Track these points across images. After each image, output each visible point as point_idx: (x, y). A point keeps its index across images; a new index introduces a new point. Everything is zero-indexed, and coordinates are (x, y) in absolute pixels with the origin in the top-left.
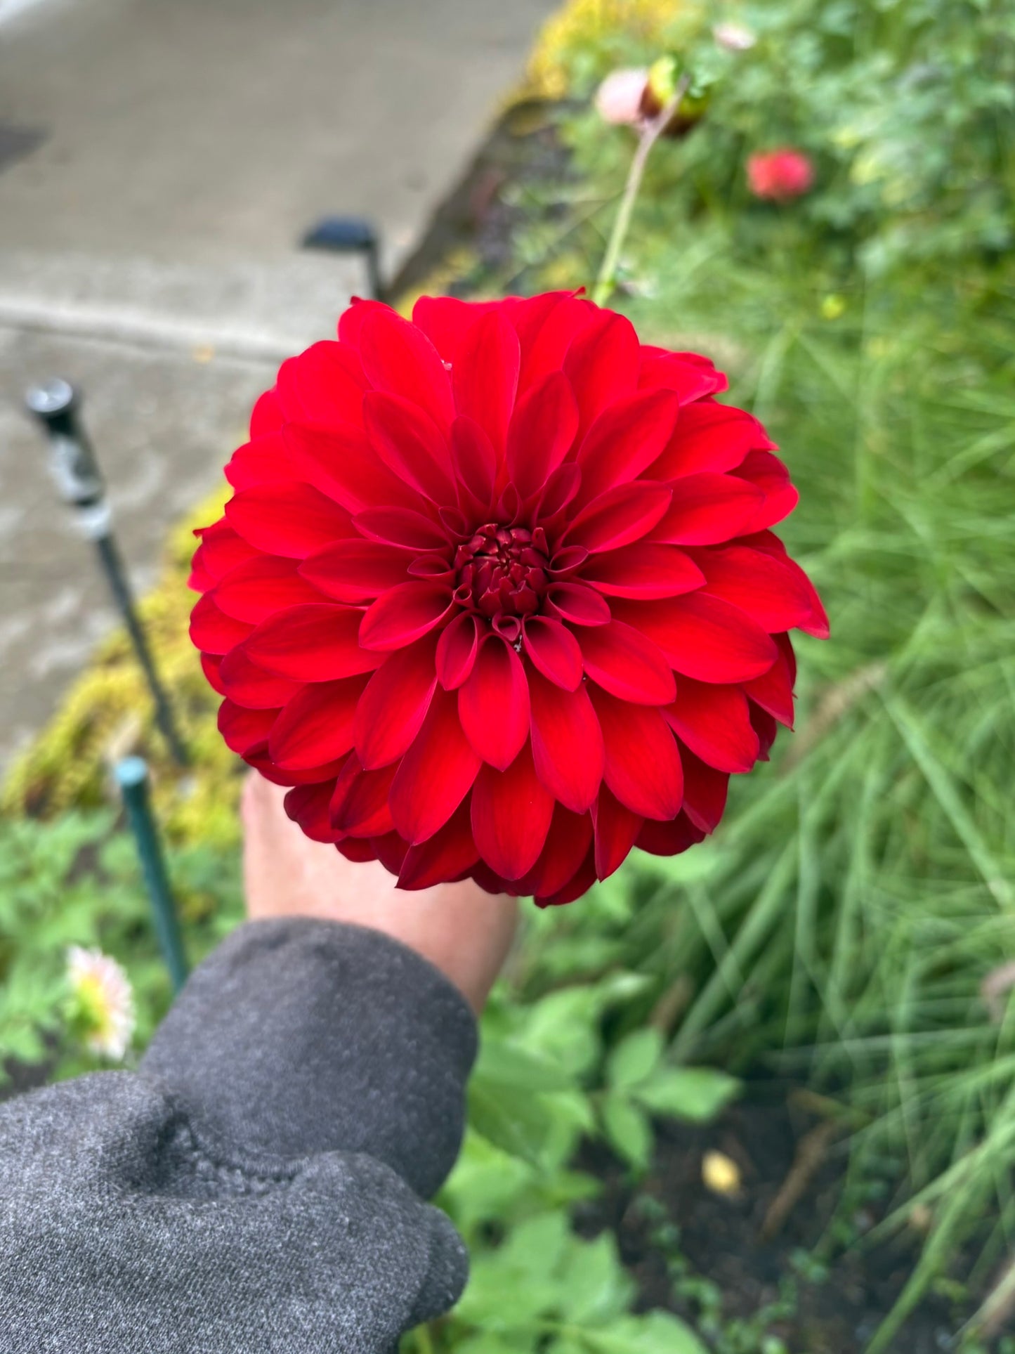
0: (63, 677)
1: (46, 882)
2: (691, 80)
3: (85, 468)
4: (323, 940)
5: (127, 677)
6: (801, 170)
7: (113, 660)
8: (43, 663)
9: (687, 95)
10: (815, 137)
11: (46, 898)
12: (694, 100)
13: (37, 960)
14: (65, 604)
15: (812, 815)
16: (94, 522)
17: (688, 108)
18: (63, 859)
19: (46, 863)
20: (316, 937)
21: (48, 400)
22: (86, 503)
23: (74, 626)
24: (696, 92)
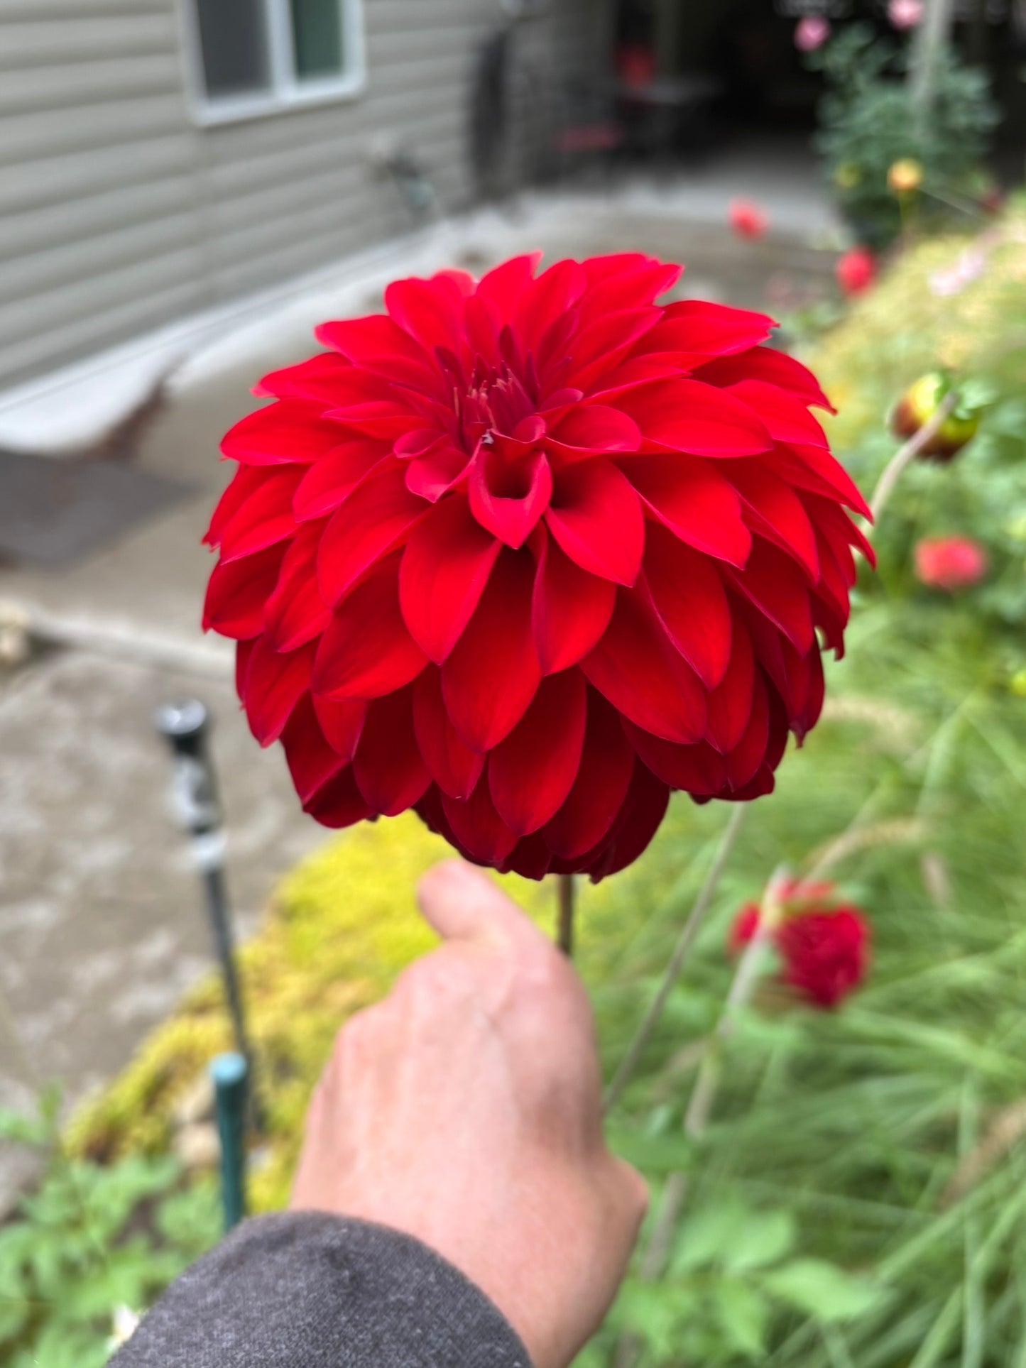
0: (144, 1025)
1: (96, 1234)
2: (958, 400)
3: (205, 793)
4: (337, 1243)
5: (214, 1028)
6: (973, 560)
7: (201, 1009)
8: (127, 1006)
9: (951, 416)
10: (988, 529)
11: (94, 1257)
12: (959, 421)
13: (72, 1327)
14: (158, 946)
15: (979, 1261)
16: (206, 852)
17: (951, 430)
18: (118, 1209)
19: (98, 1213)
20: (329, 1238)
21: (178, 719)
22: (201, 830)
23: (164, 971)
24: (962, 413)
